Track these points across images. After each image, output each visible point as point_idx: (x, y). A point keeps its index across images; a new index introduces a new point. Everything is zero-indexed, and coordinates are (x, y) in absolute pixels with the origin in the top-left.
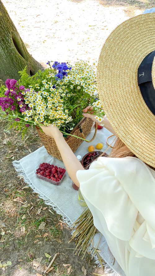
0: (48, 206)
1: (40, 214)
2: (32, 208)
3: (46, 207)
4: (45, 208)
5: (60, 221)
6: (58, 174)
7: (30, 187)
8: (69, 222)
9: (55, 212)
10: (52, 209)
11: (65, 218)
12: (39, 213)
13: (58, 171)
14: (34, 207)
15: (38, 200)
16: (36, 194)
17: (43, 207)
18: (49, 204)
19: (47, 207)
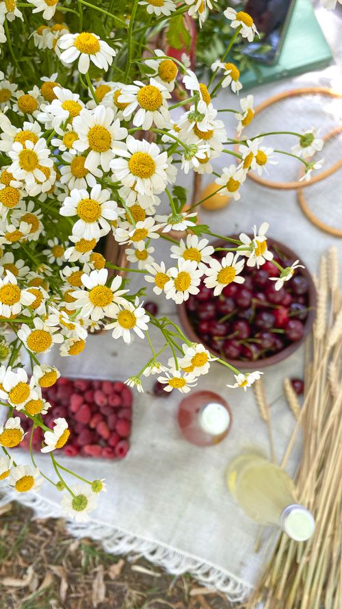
0: (123, 557)
1: (107, 600)
2: (64, 586)
3: (116, 562)
4: (115, 570)
5: (194, 592)
6: (105, 419)
7: (14, 503)
8: (227, 581)
9: (160, 569)
10: (143, 562)
11: (207, 574)
12: (102, 598)
13: (98, 407)
14: (71, 580)
15: (73, 547)
16: (51, 522)
17: (106, 569)
18: (123, 548)
19: (121, 563)
